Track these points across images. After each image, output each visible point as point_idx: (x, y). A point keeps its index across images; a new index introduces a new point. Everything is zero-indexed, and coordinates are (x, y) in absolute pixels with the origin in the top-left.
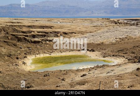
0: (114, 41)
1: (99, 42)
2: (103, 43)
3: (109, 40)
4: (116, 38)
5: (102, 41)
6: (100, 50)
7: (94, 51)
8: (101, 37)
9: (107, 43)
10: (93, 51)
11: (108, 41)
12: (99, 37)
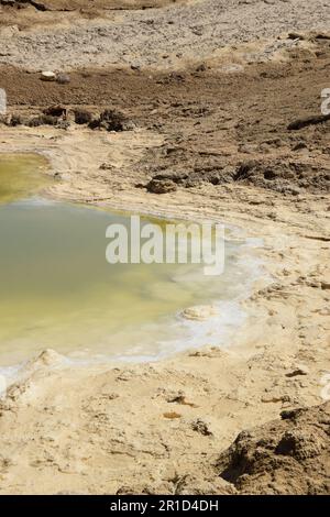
0: (278, 57)
1: (177, 66)
2: (202, 68)
3: (249, 50)
4: (292, 37)
5: (199, 58)
6: (165, 117)
7: (119, 128)
8: (197, 31)
9: (232, 69)
10: (116, 124)
11: (238, 55)
12: (188, 33)
